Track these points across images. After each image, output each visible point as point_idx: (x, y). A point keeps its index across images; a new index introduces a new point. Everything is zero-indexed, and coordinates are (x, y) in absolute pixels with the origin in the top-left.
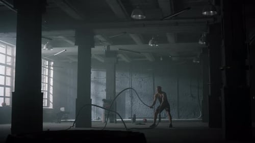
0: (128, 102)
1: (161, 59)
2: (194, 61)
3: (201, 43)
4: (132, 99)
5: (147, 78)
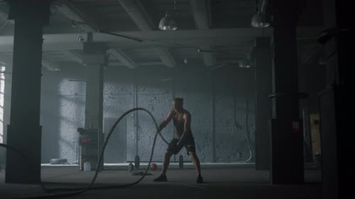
0: (131, 134)
1: (186, 62)
2: (242, 66)
3: (255, 24)
4: (137, 131)
5: (163, 94)
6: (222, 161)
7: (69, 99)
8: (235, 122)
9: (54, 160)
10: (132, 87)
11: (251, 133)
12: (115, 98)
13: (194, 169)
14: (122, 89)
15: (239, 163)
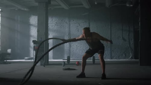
5: (84, 23)
6: (115, 59)
7: (35, 26)
8: (123, 38)
9: (26, 58)
10: (67, 19)
11: (131, 44)
12: (58, 25)
13: (100, 64)
14: (62, 20)
15: (124, 60)
